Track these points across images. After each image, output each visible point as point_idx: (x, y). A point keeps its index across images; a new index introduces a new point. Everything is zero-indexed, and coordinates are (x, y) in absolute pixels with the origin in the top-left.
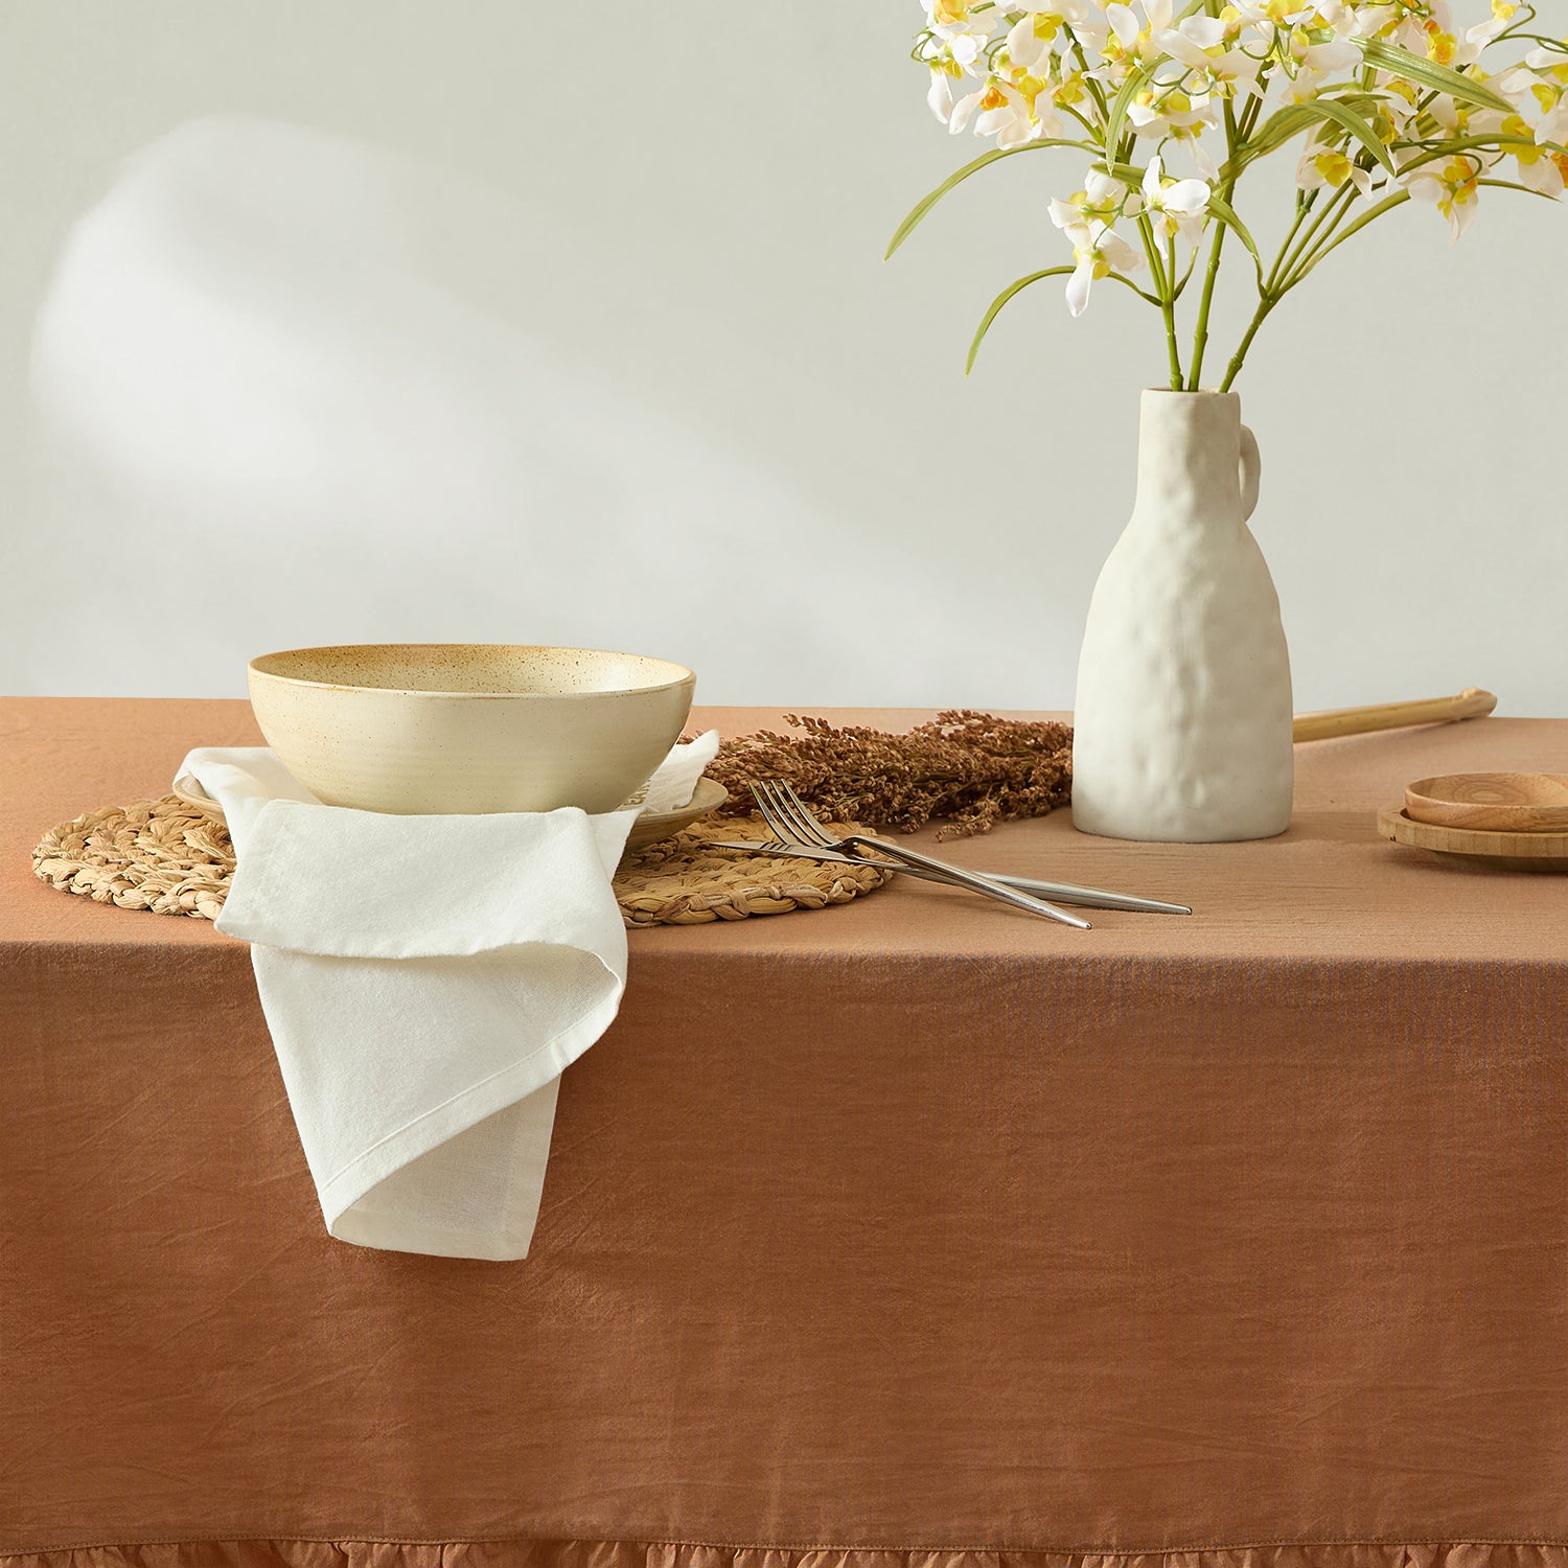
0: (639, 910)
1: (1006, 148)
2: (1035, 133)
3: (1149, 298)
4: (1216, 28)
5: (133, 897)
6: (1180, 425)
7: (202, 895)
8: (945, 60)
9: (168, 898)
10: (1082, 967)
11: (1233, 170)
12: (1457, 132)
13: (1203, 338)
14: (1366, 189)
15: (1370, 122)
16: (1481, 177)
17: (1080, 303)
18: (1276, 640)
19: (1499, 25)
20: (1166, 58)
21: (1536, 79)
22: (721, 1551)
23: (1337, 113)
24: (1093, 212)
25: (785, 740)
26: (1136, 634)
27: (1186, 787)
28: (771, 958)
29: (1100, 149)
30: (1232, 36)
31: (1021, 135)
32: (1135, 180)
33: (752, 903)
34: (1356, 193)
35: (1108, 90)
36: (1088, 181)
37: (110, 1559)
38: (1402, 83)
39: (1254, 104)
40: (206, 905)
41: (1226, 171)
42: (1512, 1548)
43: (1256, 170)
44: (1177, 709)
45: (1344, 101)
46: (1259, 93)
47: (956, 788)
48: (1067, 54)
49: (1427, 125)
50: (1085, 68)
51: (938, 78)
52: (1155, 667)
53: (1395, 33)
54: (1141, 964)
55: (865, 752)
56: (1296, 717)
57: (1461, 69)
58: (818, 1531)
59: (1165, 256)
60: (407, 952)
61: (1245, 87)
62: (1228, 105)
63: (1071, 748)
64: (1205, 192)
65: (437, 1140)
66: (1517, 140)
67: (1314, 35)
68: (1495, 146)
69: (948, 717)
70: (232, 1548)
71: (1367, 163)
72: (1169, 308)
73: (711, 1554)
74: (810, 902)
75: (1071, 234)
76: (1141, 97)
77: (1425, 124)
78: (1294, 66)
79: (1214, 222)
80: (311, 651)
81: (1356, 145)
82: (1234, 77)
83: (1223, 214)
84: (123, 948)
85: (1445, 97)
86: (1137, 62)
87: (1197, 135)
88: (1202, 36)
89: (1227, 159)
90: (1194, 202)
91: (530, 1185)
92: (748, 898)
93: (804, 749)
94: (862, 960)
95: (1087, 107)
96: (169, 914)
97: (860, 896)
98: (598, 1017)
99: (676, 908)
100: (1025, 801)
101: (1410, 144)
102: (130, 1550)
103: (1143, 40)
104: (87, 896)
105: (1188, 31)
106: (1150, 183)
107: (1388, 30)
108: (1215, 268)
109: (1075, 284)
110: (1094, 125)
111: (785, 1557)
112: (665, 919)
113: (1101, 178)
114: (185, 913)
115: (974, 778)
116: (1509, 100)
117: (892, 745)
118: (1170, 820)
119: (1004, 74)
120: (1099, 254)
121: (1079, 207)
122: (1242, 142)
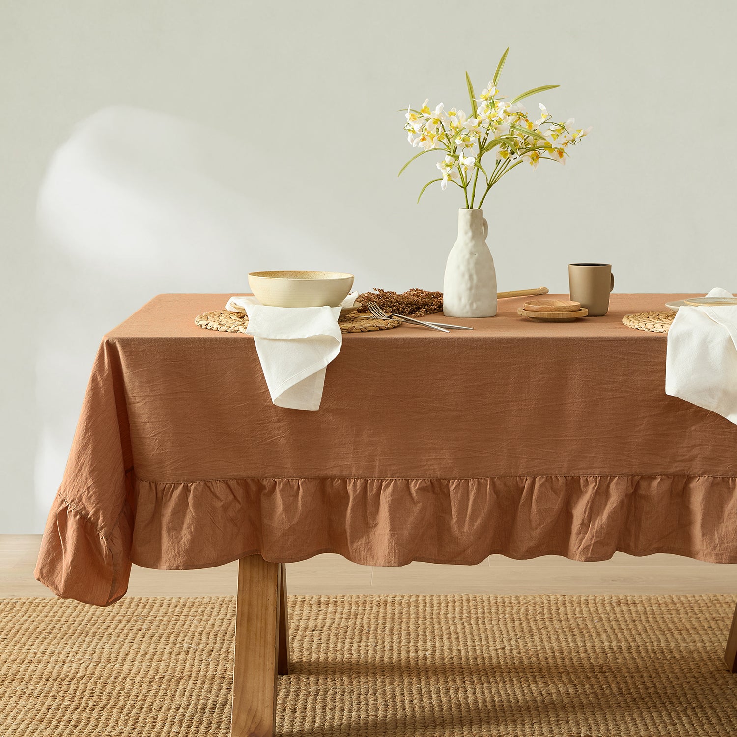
0: (343, 329)
1: (426, 150)
2: (433, 147)
3: (460, 186)
4: (476, 121)
5: (223, 328)
6: (469, 217)
7: (240, 327)
8: (412, 129)
9: (232, 328)
10: (448, 340)
11: (480, 155)
12: (534, 145)
13: (474, 196)
14: (512, 159)
15: (513, 143)
16: (540, 156)
17: (445, 187)
18: (492, 269)
19: (543, 120)
20: (464, 128)
21: (552, 133)
22: (364, 479)
23: (505, 141)
24: (447, 165)
25: (374, 294)
26: (459, 267)
27: (471, 304)
28: (375, 338)
29: (449, 151)
30: (480, 123)
31: (430, 147)
32: (457, 158)
33: (370, 328)
34: (510, 160)
35: (450, 136)
36: (446, 158)
37: (220, 483)
38: (520, 134)
39: (485, 139)
40: (241, 329)
41: (479, 155)
42: (551, 476)
43: (486, 155)
44: (469, 285)
45: (507, 138)
46: (486, 137)
47: (415, 306)
48: (440, 128)
49: (527, 144)
50: (445, 131)
51: (410, 134)
52: (463, 275)
53: (518, 122)
54: (462, 339)
55: (393, 297)
56: (498, 292)
57: (535, 130)
58: (388, 474)
59: (464, 176)
60: (290, 338)
61: (483, 135)
62: (479, 139)
63: (443, 297)
64: (474, 160)
65: (298, 381)
66: (548, 147)
67: (499, 123)
68: (543, 149)
69: (412, 290)
70: (249, 480)
71: (513, 153)
72: (465, 189)
73: (362, 480)
74: (383, 328)
75: (442, 170)
76: (459, 138)
77: (526, 144)
78: (494, 130)
79: (476, 167)
80: (261, 272)
81: (510, 148)
82: (480, 133)
83: (478, 166)
84: (224, 338)
85: (531, 137)
86: (457, 129)
87: (472, 147)
88: (473, 123)
89: (479, 152)
90: (471, 162)
91: (319, 392)
92: (369, 327)
93: (378, 296)
94: (397, 338)
95: (445, 140)
96: (232, 332)
97: (394, 327)
98: (335, 353)
99: (352, 329)
100: (432, 309)
101: (523, 148)
102: (225, 481)
103: (459, 124)
104: (211, 329)
105: (470, 122)
106: (461, 158)
107: (516, 121)
108: (476, 179)
109: (443, 183)
110: (447, 145)
111: (380, 481)
112: (349, 331)
113: (449, 157)
114: (236, 331)
115: (419, 304)
116: (546, 138)
117: (399, 296)
118: (467, 312)
119: (426, 133)
120: (449, 175)
121: (444, 164)
122: (482, 149)
